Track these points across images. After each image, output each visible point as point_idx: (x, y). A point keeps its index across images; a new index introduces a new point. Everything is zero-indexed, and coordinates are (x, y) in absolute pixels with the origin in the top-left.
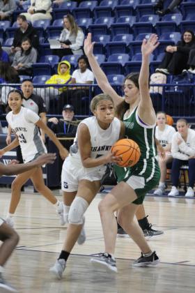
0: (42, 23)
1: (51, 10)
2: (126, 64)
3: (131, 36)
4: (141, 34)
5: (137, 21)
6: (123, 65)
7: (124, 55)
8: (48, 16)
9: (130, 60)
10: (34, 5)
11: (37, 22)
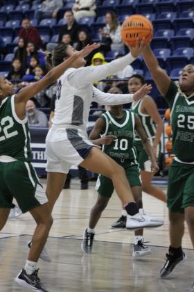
0: (87, 20)
1: (95, 7)
2: (168, 59)
3: (172, 32)
4: (181, 30)
5: (178, 17)
6: (165, 60)
7: (165, 50)
8: (92, 13)
9: (171, 54)
10: (78, 3)
11: (81, 19)
